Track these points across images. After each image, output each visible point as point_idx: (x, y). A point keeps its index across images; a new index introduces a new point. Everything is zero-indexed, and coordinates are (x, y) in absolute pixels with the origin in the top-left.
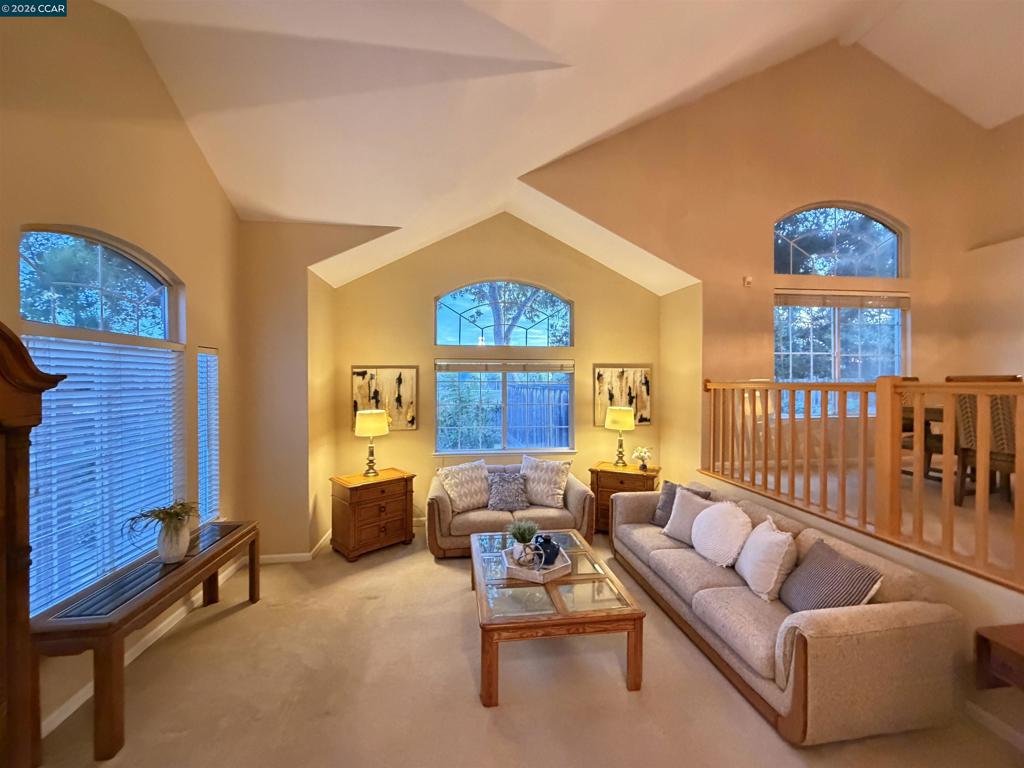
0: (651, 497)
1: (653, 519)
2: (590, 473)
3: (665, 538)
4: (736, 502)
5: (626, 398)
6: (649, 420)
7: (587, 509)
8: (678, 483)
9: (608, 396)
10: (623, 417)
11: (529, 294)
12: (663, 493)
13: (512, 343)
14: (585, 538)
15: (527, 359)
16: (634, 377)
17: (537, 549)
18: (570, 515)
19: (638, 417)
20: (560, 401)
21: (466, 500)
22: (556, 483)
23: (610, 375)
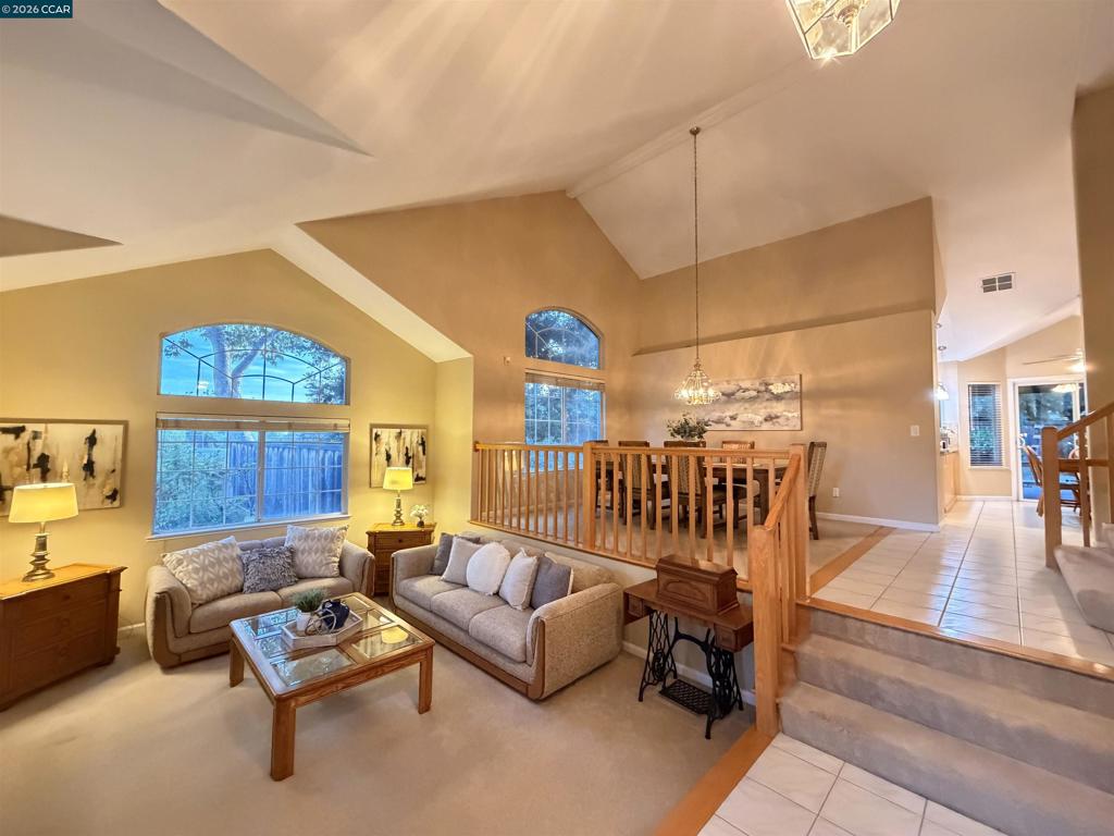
0: (428, 550)
1: (432, 569)
2: (367, 536)
3: (443, 583)
5: (402, 458)
6: (425, 480)
7: (366, 572)
8: (453, 534)
9: (385, 457)
10: (402, 477)
12: (440, 545)
15: (290, 416)
16: (411, 437)
17: (326, 614)
18: (347, 581)
19: (415, 477)
20: (323, 464)
21: (211, 587)
22: (330, 551)
23: (387, 436)
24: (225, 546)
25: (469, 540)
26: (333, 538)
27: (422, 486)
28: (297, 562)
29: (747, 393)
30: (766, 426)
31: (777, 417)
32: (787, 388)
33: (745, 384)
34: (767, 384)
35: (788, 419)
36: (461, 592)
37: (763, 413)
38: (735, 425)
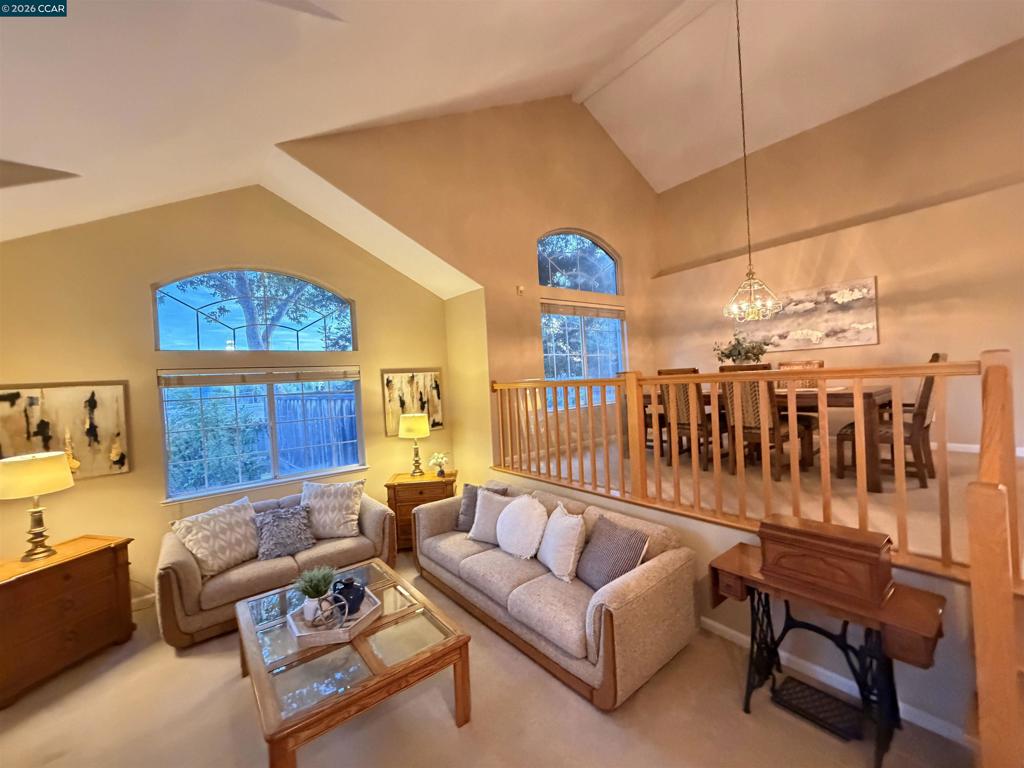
0: (451, 504)
1: (457, 526)
2: (386, 489)
3: (471, 542)
4: (530, 494)
5: (417, 404)
6: (441, 424)
7: (387, 531)
8: (478, 485)
9: (399, 404)
10: (417, 424)
11: (291, 292)
12: (464, 498)
13: (272, 348)
14: (387, 563)
15: (297, 366)
16: (424, 381)
17: (336, 600)
18: (368, 541)
19: (431, 422)
20: (342, 414)
21: (222, 556)
22: (348, 508)
23: (400, 381)
24: (237, 509)
25: (496, 492)
26: (349, 493)
27: (439, 432)
28: (314, 522)
29: (800, 307)
30: (829, 343)
31: (844, 331)
32: (857, 295)
33: (795, 297)
34: (828, 293)
35: (859, 332)
36: (492, 554)
37: (824, 327)
38: (785, 344)
